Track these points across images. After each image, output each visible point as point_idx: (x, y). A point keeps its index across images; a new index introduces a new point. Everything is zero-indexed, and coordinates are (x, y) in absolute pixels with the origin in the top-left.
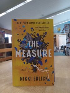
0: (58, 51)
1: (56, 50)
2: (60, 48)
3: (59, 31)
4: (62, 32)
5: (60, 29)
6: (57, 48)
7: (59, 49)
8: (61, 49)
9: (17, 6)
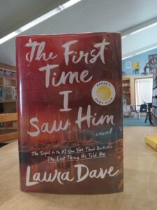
0: (135, 114)
1: (130, 114)
2: (138, 108)
3: (137, 70)
4: (143, 71)
5: (138, 66)
6: (131, 108)
7: (136, 111)
8: (141, 111)
9: (42, 17)
